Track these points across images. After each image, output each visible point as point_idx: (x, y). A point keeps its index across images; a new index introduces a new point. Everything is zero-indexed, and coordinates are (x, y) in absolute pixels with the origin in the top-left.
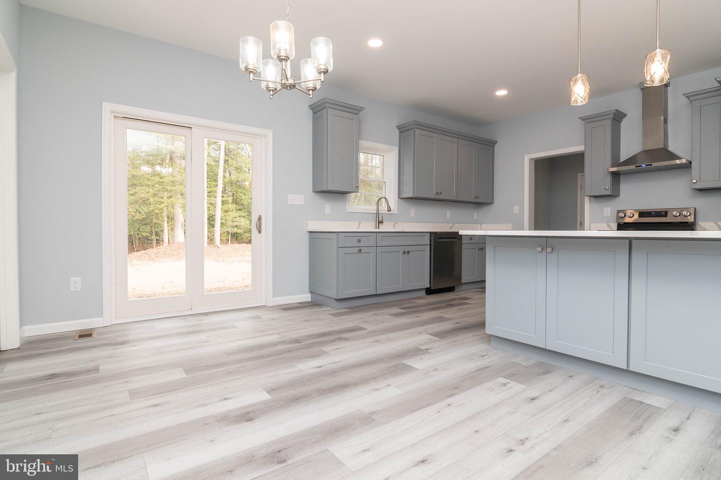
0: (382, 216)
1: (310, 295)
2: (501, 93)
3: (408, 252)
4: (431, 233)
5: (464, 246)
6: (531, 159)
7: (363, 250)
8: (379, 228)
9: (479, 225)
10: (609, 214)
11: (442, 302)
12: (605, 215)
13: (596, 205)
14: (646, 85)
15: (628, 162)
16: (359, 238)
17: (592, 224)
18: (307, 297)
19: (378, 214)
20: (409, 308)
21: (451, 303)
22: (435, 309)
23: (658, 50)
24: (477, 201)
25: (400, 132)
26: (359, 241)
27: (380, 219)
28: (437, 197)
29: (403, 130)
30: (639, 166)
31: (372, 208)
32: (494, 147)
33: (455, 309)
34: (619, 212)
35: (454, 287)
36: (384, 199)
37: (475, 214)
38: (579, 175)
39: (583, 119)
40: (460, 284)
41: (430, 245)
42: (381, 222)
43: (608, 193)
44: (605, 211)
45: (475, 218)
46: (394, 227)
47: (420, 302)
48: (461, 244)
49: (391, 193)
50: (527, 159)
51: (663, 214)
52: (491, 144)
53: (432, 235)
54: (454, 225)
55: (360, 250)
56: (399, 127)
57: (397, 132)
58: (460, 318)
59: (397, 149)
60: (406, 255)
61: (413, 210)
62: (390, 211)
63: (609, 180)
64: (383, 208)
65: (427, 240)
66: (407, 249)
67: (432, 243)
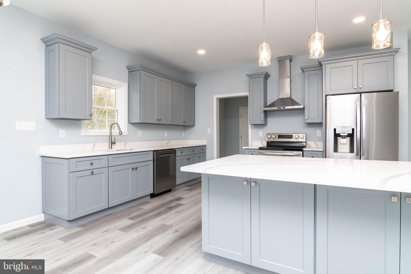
0: (115, 138)
1: (43, 215)
2: (201, 52)
3: (136, 168)
4: (154, 151)
5: (177, 158)
6: (217, 98)
7: (95, 172)
8: (111, 148)
9: (186, 140)
10: (262, 136)
11: (163, 205)
12: (260, 136)
13: (255, 130)
14: (310, 57)
15: (272, 105)
16: (91, 162)
17: (253, 141)
18: (41, 218)
19: (111, 136)
20: (138, 216)
21: (170, 205)
22: (159, 214)
23: (317, 33)
24: (185, 124)
25: (129, 72)
26: (92, 164)
27: (113, 141)
28: (158, 122)
29: (131, 70)
30: (279, 108)
31: (106, 131)
32: (195, 88)
33: (173, 212)
34: (268, 134)
35: (171, 189)
36: (116, 125)
37: (183, 133)
38: (240, 108)
39: (248, 76)
40: (175, 186)
41: (154, 160)
42: (113, 143)
43: (262, 123)
44: (260, 134)
45: (183, 135)
46: (125, 146)
47: (146, 207)
48: (175, 157)
49: (122, 119)
50: (215, 97)
51: (290, 136)
52: (193, 86)
53: (155, 152)
54: (170, 141)
55: (93, 172)
56: (128, 68)
57: (127, 72)
58: (178, 224)
59: (127, 85)
60: (135, 171)
61: (140, 133)
62: (122, 134)
63: (262, 115)
64: (115, 132)
65: (151, 157)
66: (134, 166)
67: (155, 159)
